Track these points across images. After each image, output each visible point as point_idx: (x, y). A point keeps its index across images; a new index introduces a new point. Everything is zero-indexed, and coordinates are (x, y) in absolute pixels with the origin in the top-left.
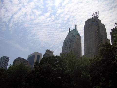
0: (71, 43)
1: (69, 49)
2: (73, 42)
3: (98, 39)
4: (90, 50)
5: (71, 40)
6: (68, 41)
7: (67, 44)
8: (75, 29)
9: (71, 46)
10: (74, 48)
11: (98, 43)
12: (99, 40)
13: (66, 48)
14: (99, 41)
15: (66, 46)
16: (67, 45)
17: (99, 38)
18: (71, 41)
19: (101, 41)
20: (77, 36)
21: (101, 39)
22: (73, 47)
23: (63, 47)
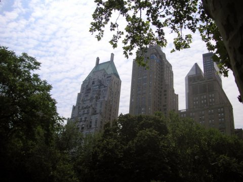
0: (99, 88)
1: (96, 101)
2: (105, 87)
3: (159, 91)
4: (143, 109)
5: (100, 81)
6: (93, 83)
7: (90, 89)
8: (111, 63)
9: (99, 94)
10: (106, 99)
11: (159, 98)
12: (161, 92)
13: (89, 98)
14: (161, 95)
15: (89, 93)
16: (91, 91)
17: (162, 88)
18: (101, 84)
19: (165, 95)
20: (113, 76)
21: (165, 91)
22: (104, 97)
23: (79, 95)
